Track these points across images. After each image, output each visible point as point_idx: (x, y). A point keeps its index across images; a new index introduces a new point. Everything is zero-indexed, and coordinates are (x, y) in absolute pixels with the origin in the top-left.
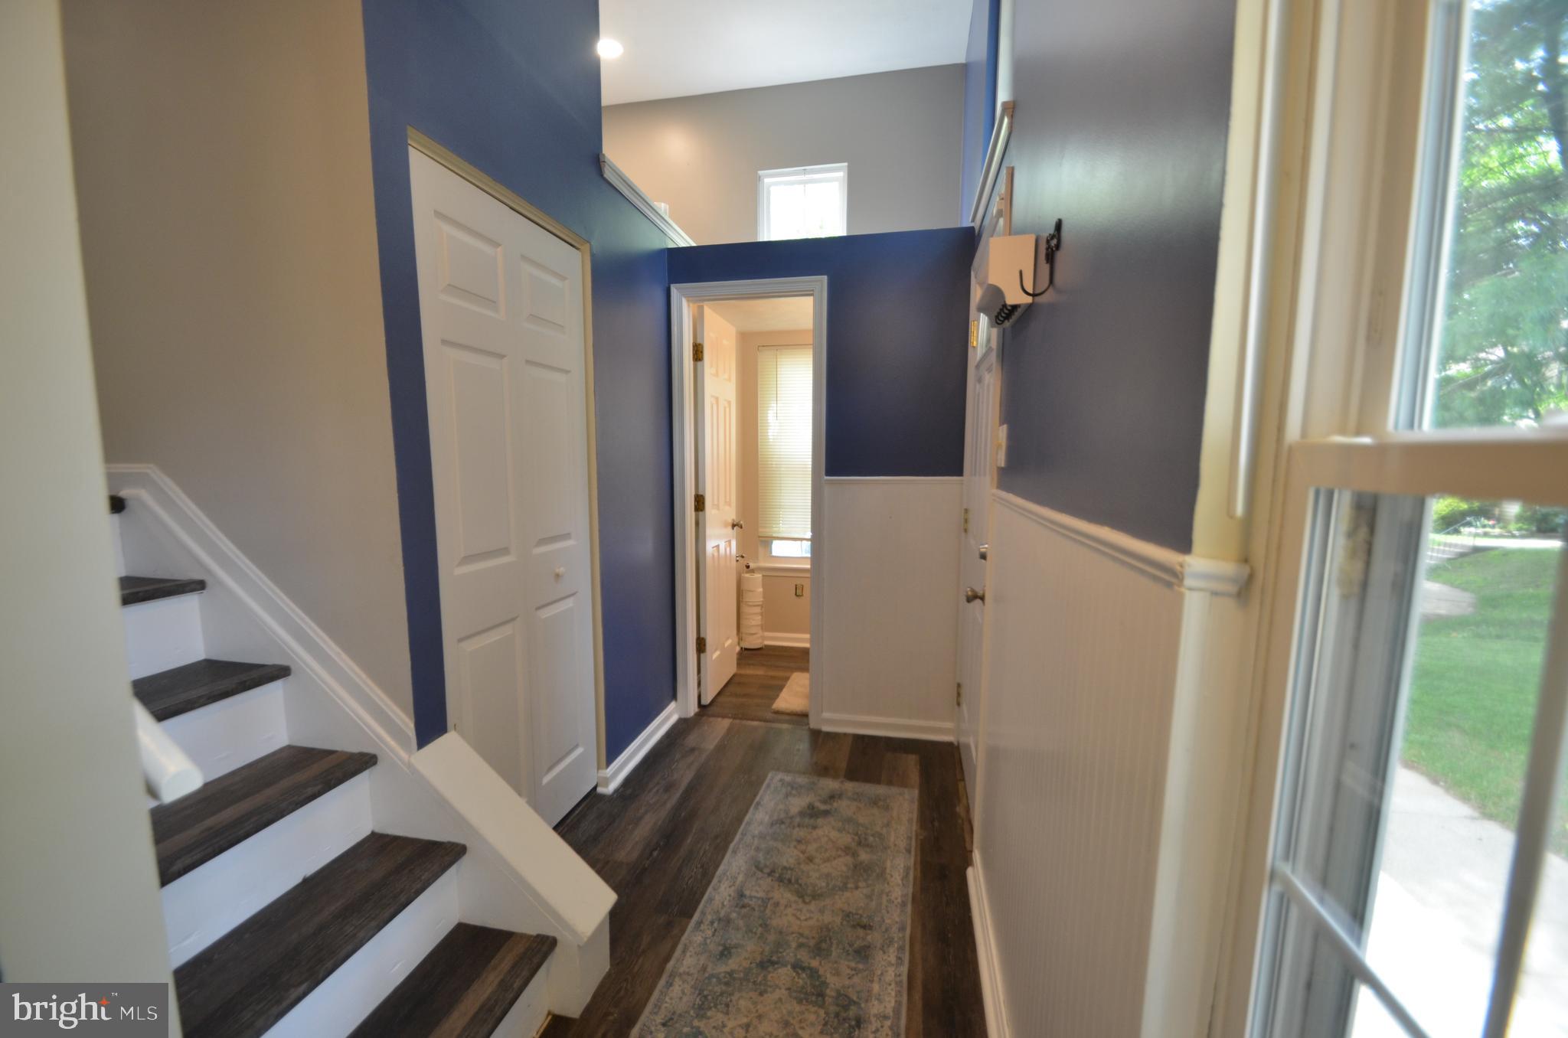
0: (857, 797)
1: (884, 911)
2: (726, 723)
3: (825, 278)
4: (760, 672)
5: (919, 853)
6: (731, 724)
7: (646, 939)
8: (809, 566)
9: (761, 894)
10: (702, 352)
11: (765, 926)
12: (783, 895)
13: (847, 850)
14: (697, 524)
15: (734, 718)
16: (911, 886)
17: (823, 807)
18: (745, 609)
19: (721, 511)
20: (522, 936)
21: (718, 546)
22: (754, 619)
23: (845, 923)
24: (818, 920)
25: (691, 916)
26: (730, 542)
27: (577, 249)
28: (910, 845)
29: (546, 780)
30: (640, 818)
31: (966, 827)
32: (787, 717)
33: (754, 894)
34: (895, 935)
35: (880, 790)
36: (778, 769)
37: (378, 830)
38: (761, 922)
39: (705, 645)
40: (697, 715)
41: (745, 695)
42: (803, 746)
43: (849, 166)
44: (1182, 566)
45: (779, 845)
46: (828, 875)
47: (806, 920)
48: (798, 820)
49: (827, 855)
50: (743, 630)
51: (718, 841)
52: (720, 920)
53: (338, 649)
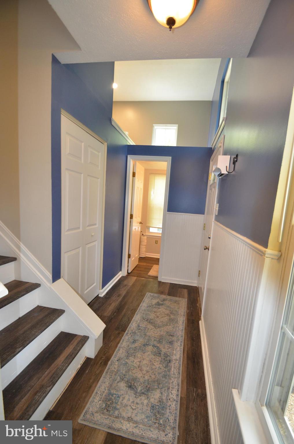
0: (171, 300)
1: (177, 332)
2: (135, 278)
3: (171, 157)
4: (145, 264)
5: (187, 316)
6: (137, 278)
7: (112, 338)
8: (161, 236)
9: (144, 326)
10: (135, 175)
11: (145, 335)
12: (150, 326)
13: (168, 315)
14: (130, 222)
15: (137, 277)
16: (184, 325)
17: (161, 303)
18: (142, 247)
19: (137, 219)
20: (79, 336)
21: (135, 229)
22: (143, 249)
23: (167, 334)
24: (159, 334)
25: (125, 332)
26: (139, 227)
27: (103, 144)
28: (184, 314)
29: (85, 292)
30: (111, 304)
31: (200, 310)
32: (152, 277)
33: (142, 326)
34: (180, 338)
35: (177, 299)
36: (149, 292)
37: (40, 305)
38: (144, 334)
39: (130, 256)
40: (127, 275)
41: (140, 271)
42: (156, 285)
43: (178, 126)
44: (265, 251)
45: (149, 313)
46: (162, 321)
47: (156, 333)
48: (154, 306)
49: (162, 316)
50: (140, 252)
51: (133, 311)
52: (133, 333)
53: (31, 254)
